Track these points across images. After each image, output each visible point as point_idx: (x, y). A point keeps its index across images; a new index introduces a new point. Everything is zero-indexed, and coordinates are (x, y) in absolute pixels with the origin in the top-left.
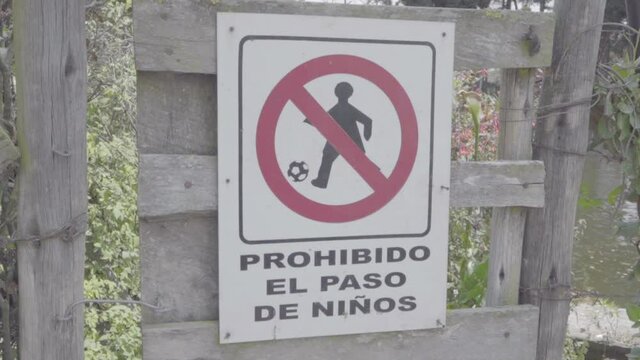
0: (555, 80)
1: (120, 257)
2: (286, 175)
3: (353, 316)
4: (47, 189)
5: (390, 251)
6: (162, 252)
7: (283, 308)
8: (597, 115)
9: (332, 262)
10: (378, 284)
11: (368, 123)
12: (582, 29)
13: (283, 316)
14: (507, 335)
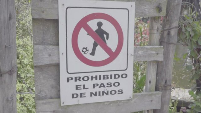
0: (167, 20)
1: (27, 76)
2: (81, 52)
3: (103, 96)
4: (3, 58)
5: (115, 75)
6: (42, 77)
7: (81, 94)
8: (180, 31)
9: (96, 79)
10: (111, 86)
11: (107, 34)
12: (176, 4)
13: (81, 97)
14: (152, 101)
